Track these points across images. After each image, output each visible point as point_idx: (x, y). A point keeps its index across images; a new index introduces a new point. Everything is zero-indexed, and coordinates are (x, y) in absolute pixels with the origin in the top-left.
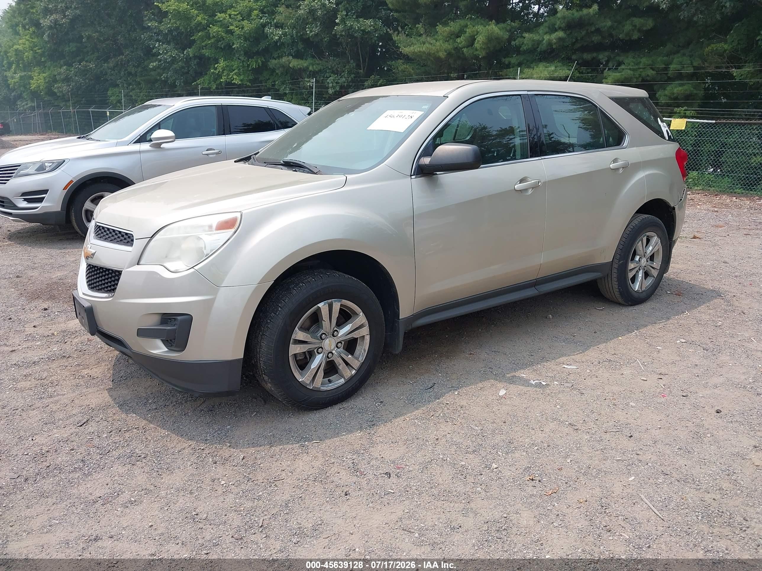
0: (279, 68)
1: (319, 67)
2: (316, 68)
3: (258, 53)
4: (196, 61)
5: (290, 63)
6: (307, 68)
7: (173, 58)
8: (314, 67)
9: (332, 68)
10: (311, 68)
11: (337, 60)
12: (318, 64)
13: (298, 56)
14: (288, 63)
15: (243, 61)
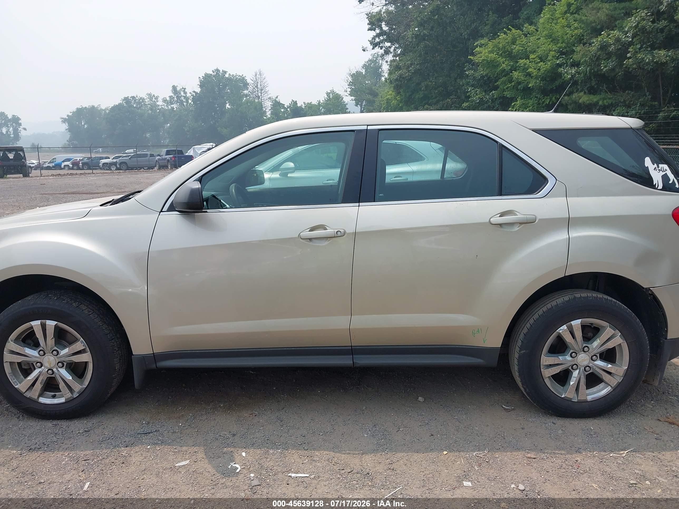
0: (571, 104)
1: (610, 101)
2: (607, 102)
3: (552, 91)
4: (500, 101)
5: (580, 99)
6: (597, 102)
7: (481, 100)
8: (605, 101)
9: (625, 101)
10: (601, 103)
11: (632, 93)
12: (610, 99)
13: (592, 91)
14: (578, 99)
15: (540, 99)
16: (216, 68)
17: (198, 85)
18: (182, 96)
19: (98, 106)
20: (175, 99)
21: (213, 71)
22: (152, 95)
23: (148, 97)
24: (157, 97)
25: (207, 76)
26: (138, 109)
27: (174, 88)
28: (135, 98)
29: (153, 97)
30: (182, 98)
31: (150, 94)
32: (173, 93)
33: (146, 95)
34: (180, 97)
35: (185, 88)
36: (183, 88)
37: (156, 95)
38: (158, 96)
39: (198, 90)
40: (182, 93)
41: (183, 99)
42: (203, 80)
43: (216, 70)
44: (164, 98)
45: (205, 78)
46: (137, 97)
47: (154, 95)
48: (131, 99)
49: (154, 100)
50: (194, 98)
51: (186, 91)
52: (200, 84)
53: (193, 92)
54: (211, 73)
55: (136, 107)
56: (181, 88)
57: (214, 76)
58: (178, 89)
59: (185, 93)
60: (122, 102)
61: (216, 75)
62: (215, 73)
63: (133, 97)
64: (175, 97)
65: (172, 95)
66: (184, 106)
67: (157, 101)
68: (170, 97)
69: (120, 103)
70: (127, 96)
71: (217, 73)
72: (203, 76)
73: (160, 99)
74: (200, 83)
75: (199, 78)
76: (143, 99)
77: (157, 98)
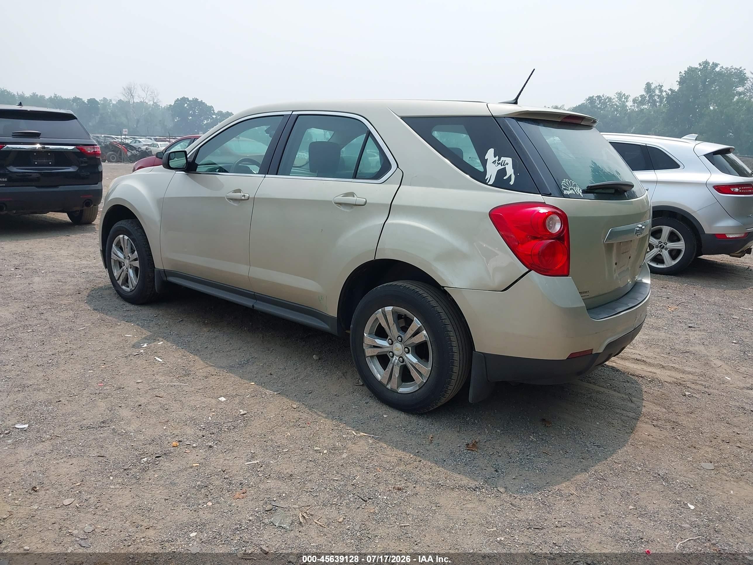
16: (705, 60)
17: (677, 82)
18: (656, 95)
19: (562, 106)
20: (647, 98)
21: (700, 64)
22: (622, 94)
23: (617, 96)
24: (627, 96)
25: (691, 71)
26: (602, 110)
27: (648, 85)
28: (601, 97)
29: (623, 96)
30: (656, 97)
31: (620, 93)
32: (646, 92)
33: (615, 95)
34: (654, 96)
35: (663, 86)
36: (659, 85)
37: (626, 95)
38: (630, 96)
39: (676, 88)
40: (657, 92)
41: (656, 99)
42: (684, 75)
43: (704, 63)
44: (636, 97)
45: (688, 73)
46: (604, 96)
47: (624, 94)
48: (596, 98)
49: (623, 99)
50: (669, 97)
51: (662, 89)
52: (679, 81)
53: (669, 90)
54: (696, 67)
55: (600, 108)
56: (657, 85)
57: (700, 70)
58: (653, 86)
59: (661, 91)
60: (585, 102)
61: (703, 68)
62: (702, 66)
63: (599, 97)
64: (648, 96)
65: (644, 94)
66: (656, 107)
67: (627, 101)
68: (642, 96)
69: (583, 103)
70: (592, 96)
71: (704, 67)
72: (685, 71)
73: (631, 99)
74: (680, 79)
75: (680, 72)
76: (610, 99)
77: (627, 98)
